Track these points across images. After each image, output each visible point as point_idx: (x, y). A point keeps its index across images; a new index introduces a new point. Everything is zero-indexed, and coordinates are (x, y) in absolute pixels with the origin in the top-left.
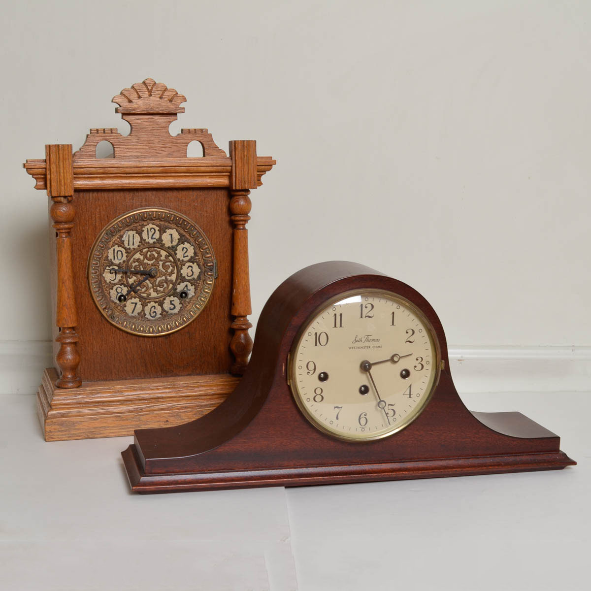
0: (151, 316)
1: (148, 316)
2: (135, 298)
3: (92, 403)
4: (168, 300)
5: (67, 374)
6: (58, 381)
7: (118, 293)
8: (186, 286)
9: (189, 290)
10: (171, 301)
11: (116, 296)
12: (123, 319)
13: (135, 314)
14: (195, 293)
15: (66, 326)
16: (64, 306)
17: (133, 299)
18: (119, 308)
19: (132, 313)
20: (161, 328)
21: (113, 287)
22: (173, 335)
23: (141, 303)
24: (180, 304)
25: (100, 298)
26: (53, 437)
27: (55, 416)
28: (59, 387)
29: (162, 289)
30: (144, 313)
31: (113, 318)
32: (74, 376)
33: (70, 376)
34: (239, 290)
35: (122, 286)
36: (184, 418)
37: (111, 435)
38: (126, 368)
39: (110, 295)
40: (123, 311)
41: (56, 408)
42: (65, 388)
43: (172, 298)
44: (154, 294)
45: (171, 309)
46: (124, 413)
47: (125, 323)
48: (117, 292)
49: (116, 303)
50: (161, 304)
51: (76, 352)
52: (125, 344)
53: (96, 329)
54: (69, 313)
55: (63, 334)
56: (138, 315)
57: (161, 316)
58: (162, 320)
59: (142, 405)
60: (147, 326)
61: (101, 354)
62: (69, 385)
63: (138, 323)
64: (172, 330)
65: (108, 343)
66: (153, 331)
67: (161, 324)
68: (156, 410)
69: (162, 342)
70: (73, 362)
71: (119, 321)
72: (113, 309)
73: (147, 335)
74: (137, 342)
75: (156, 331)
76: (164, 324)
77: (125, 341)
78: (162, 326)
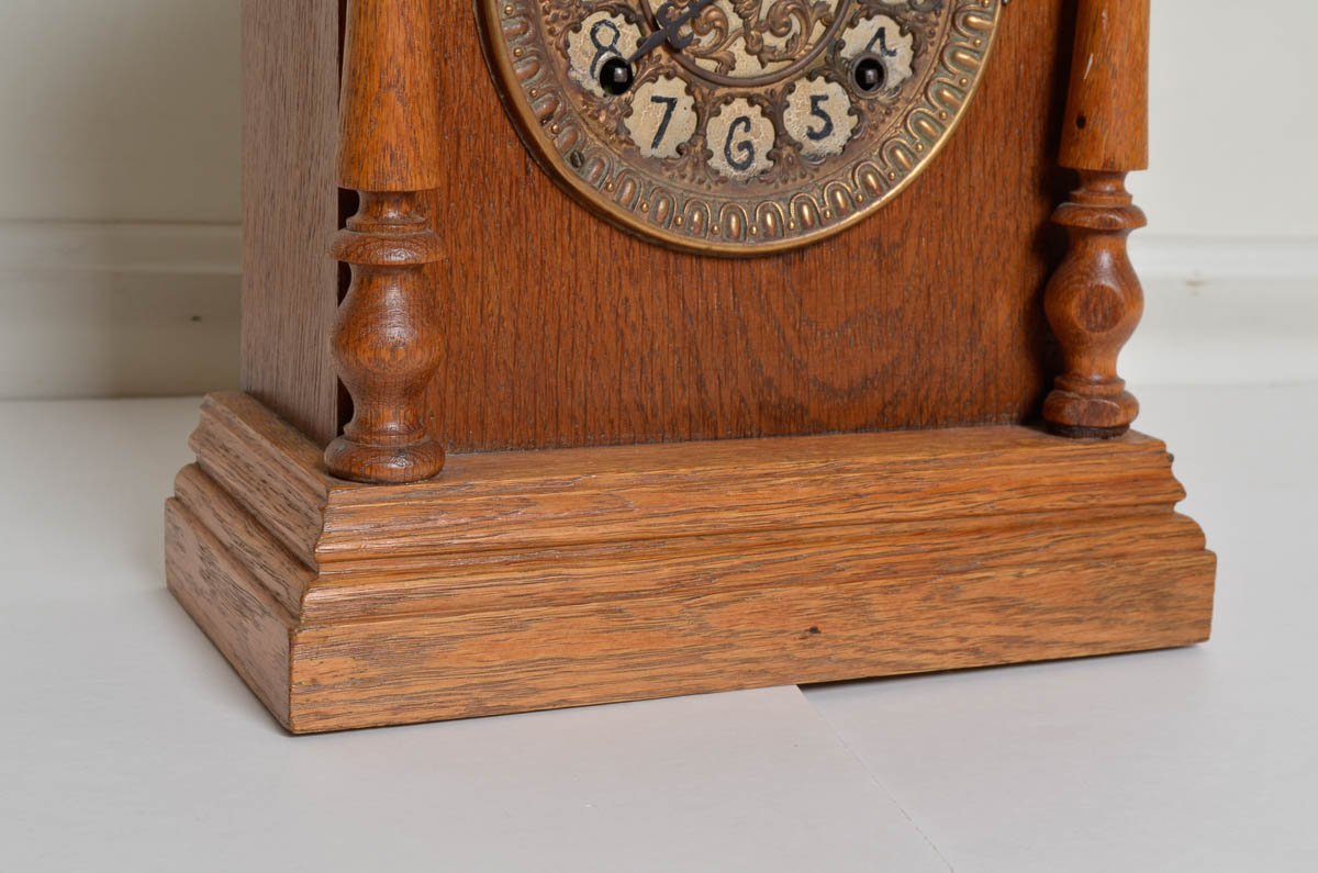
0: (731, 163)
1: (718, 162)
2: (669, 77)
3: (499, 548)
4: (804, 90)
5: (388, 412)
6: (337, 446)
7: (601, 50)
8: (881, 34)
9: (893, 53)
10: (815, 100)
11: (589, 62)
12: (618, 169)
13: (667, 148)
14: (912, 67)
15: (394, 185)
16: (390, 86)
17: (662, 78)
18: (602, 119)
19: (655, 145)
20: (776, 215)
21: (582, 18)
22: (817, 251)
23: (690, 100)
24: (850, 113)
25: (528, 68)
26: (322, 709)
27: (334, 615)
28: (342, 475)
29: (780, 43)
30: (704, 146)
31: (576, 161)
32: (414, 427)
33: (393, 426)
34: (1116, 59)
35: (621, 18)
36: (877, 616)
37: (576, 695)
38: (619, 391)
39: (567, 57)
40: (617, 132)
41: (338, 576)
42: (379, 482)
43: (819, 86)
44: (747, 66)
45: (813, 135)
46: (636, 595)
47: (628, 188)
48: (598, 45)
49: (591, 93)
50: (774, 111)
51: (427, 311)
52: (620, 284)
53: (500, 212)
54: (409, 120)
55: (373, 225)
56: (678, 156)
57: (771, 163)
58: (778, 180)
59: (712, 560)
60: (719, 206)
61: (516, 328)
62: (394, 466)
63: (681, 192)
64: (817, 229)
65: (550, 278)
66: (742, 231)
67: (774, 197)
68: (769, 584)
69: (769, 282)
70: (420, 360)
71: (601, 178)
72: (580, 120)
73: (718, 247)
74: (670, 278)
75: (754, 229)
76: (784, 200)
77: (620, 271)
78: (778, 211)
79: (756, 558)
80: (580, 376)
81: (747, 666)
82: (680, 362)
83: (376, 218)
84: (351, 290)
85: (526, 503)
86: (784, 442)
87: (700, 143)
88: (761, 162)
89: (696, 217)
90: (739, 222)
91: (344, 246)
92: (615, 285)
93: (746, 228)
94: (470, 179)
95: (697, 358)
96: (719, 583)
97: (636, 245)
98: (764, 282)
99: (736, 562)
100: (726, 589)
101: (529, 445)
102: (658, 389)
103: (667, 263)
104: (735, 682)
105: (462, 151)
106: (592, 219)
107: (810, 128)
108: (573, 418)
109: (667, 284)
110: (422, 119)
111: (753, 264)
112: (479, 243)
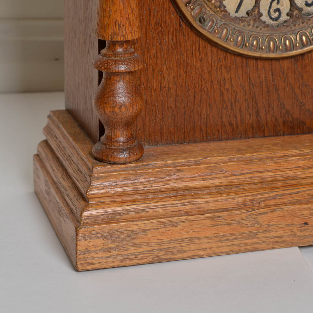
0: (271, 18)
1: (265, 18)
5: (119, 133)
12: (220, 23)
13: (242, 13)
19: (237, 11)
20: (290, 41)
22: (309, 55)
26: (90, 261)
27: (95, 221)
30: (259, 12)
31: (202, 21)
32: (131, 138)
33: (121, 139)
37: (200, 253)
38: (221, 118)
40: (220, 7)
41: (97, 204)
42: (115, 164)
45: (307, 5)
46: (227, 210)
47: (225, 31)
51: (135, 90)
52: (222, 72)
53: (169, 43)
54: (126, 10)
55: (111, 55)
56: (247, 16)
57: (289, 18)
58: (292, 25)
59: (260, 194)
60: (265, 38)
61: (176, 92)
62: (121, 156)
63: (248, 32)
64: (309, 46)
65: (191, 70)
66: (276, 48)
67: (290, 33)
68: (285, 204)
69: (288, 69)
70: (131, 111)
71: (213, 28)
72: (203, 3)
73: (264, 55)
74: (244, 69)
75: (281, 47)
76: (294, 34)
77: (221, 66)
78: (291, 39)
79: (280, 193)
80: (204, 112)
81: (276, 239)
82: (248, 104)
83: (113, 51)
84: (103, 81)
85: (179, 171)
86: (295, 138)
87: (257, 10)
88: (284, 17)
89: (255, 43)
90: (274, 44)
91: (99, 63)
92: (219, 73)
93: (277, 47)
94: (155, 30)
95: (256, 103)
96: (263, 204)
97: (229, 55)
98: (286, 69)
99: (271, 195)
100: (266, 207)
101: (182, 142)
102: (239, 116)
103: (242, 62)
104: (270, 246)
105: (152, 18)
106: (209, 45)
107: (306, 2)
108: (201, 130)
109: (242, 71)
110: (132, 9)
111: (281, 62)
112: (159, 56)
